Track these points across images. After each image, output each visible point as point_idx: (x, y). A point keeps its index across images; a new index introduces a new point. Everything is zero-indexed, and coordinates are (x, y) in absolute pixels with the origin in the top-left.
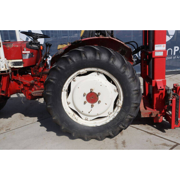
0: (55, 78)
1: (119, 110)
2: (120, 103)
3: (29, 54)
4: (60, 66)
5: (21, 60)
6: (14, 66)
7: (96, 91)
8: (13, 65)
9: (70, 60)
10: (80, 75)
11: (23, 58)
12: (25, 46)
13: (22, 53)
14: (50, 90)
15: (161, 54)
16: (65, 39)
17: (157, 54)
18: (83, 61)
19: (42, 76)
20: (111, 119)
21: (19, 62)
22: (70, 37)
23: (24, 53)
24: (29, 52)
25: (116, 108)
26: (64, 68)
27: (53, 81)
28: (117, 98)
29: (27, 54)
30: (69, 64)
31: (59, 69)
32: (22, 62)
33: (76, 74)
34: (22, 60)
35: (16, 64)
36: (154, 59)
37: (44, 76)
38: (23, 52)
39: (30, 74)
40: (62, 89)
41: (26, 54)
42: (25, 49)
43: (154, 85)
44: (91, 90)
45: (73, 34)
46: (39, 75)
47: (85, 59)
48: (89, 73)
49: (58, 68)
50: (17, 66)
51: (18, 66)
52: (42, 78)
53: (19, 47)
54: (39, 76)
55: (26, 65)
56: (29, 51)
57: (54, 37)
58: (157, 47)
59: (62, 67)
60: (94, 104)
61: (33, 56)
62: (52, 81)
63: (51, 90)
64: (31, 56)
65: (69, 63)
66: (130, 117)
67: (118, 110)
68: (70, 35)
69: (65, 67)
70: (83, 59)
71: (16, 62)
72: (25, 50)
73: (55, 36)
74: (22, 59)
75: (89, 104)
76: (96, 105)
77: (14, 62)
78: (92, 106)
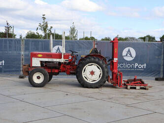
1: (101, 78)
8: (65, 61)
18: (90, 61)
28: (100, 74)
33: (88, 65)
34: (68, 59)
44: (92, 70)
48: (92, 65)
58: (115, 59)
78: (92, 76)
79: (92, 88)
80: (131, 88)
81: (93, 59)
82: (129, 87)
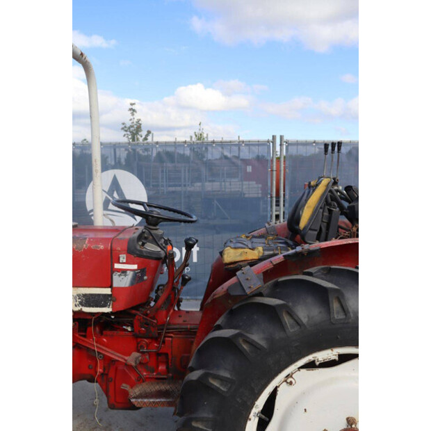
0: (226, 374)
3: (132, 273)
4: (249, 335)
5: (108, 291)
6: (82, 305)
8: (81, 303)
9: (287, 319)
10: (311, 365)
11: (115, 285)
12: (125, 247)
13: (113, 270)
14: (206, 414)
16: (173, 192)
18: (333, 324)
19: (165, 337)
21: (99, 295)
22: (184, 189)
23: (119, 270)
24: (135, 267)
26: (263, 343)
27: (221, 385)
29: (128, 272)
30: (285, 331)
31: (245, 347)
32: (108, 295)
34: (110, 289)
35: (89, 300)
37: (171, 337)
38: (117, 266)
39: (129, 329)
40: (250, 413)
41: (124, 272)
42: (123, 258)
44: (348, 420)
45: (192, 183)
46: (157, 335)
47: (341, 316)
49: (241, 341)
50: (93, 307)
51: (97, 306)
52: (164, 342)
53: (105, 250)
54: (156, 339)
55: (121, 306)
56: (134, 264)
57: (151, 187)
59: (256, 337)
61: (145, 278)
62: (216, 383)
63: (211, 416)
64: (137, 278)
65: (282, 327)
68: (185, 186)
69: (270, 340)
70: (336, 316)
71: (92, 295)
72: (125, 261)
73: (153, 186)
74: (111, 286)
77: (85, 295)
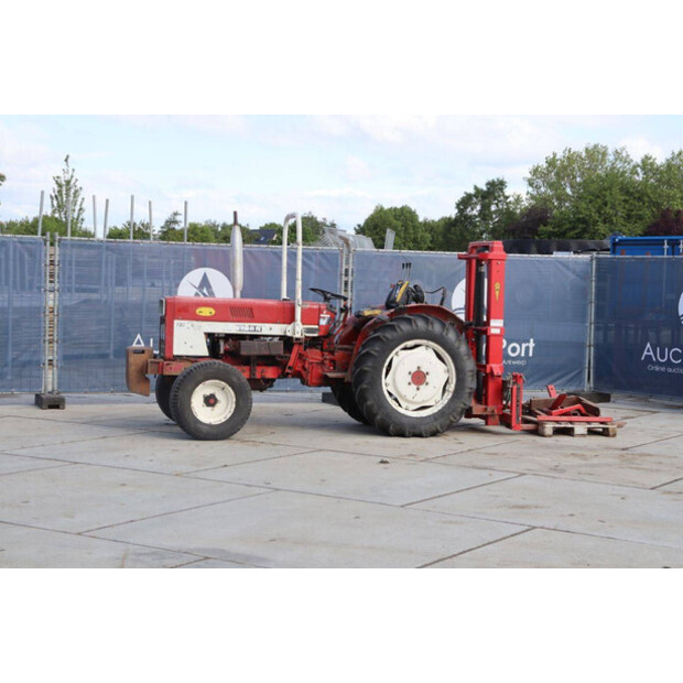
1: (450, 396)
2: (452, 387)
3: (327, 319)
7: (424, 370)
8: (305, 332)
10: (405, 349)
11: (320, 324)
12: (326, 307)
13: (320, 317)
15: (497, 331)
17: (494, 331)
20: (440, 408)
21: (313, 328)
24: (329, 316)
25: (446, 394)
28: (447, 382)
32: (317, 328)
33: (402, 346)
35: (309, 331)
36: (488, 337)
38: (321, 315)
41: (324, 318)
42: (325, 312)
43: (488, 371)
44: (418, 367)
48: (416, 346)
50: (310, 333)
53: (317, 308)
58: (493, 323)
60: (421, 387)
66: (462, 406)
67: (448, 396)
71: (310, 328)
74: (318, 325)
75: (414, 387)
76: (422, 387)
77: (307, 328)
78: (418, 389)
79: (420, 436)
80: (558, 432)
81: (421, 324)
82: (549, 428)
